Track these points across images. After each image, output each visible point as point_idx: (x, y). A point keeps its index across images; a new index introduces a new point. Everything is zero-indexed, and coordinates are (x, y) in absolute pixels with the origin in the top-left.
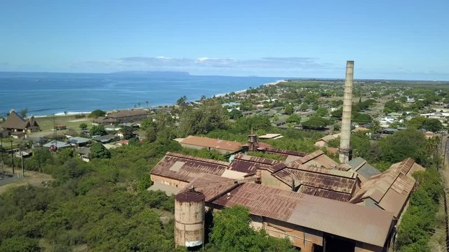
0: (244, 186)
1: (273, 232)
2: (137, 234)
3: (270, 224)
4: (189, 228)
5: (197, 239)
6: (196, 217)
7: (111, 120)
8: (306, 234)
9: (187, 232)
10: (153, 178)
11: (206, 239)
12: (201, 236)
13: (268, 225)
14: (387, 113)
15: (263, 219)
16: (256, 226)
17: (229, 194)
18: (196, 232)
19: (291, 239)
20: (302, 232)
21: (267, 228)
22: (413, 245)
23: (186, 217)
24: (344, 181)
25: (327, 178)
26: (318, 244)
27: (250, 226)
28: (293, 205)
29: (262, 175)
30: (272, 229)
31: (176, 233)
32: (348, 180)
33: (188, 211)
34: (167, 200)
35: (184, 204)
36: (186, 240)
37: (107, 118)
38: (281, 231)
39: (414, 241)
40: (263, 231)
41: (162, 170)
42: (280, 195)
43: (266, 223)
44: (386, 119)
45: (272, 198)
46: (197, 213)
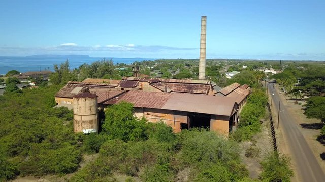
0: (129, 92)
1: (152, 119)
2: (42, 127)
3: (149, 113)
4: (85, 118)
5: (92, 127)
6: (91, 109)
7: (24, 77)
8: (175, 115)
9: (83, 122)
10: (57, 100)
11: (100, 129)
12: (95, 125)
13: (148, 114)
14: (229, 71)
15: (144, 110)
16: (139, 116)
17: (117, 97)
18: (91, 122)
19: (165, 122)
20: (172, 115)
21: (147, 116)
22: (250, 126)
23: (83, 110)
24: (201, 87)
25: (190, 86)
26: (184, 123)
27: (134, 116)
28: (166, 100)
29: (143, 86)
30: (150, 116)
31: (75, 124)
32: (204, 85)
33: (84, 105)
34: (69, 112)
35: (80, 99)
36: (83, 128)
37: (21, 75)
38: (157, 118)
39: (250, 124)
40: (144, 119)
41: (65, 93)
42: (156, 95)
43: (146, 113)
44: (229, 74)
45: (150, 97)
46: (91, 107)
